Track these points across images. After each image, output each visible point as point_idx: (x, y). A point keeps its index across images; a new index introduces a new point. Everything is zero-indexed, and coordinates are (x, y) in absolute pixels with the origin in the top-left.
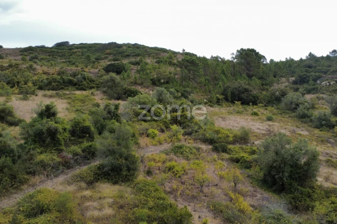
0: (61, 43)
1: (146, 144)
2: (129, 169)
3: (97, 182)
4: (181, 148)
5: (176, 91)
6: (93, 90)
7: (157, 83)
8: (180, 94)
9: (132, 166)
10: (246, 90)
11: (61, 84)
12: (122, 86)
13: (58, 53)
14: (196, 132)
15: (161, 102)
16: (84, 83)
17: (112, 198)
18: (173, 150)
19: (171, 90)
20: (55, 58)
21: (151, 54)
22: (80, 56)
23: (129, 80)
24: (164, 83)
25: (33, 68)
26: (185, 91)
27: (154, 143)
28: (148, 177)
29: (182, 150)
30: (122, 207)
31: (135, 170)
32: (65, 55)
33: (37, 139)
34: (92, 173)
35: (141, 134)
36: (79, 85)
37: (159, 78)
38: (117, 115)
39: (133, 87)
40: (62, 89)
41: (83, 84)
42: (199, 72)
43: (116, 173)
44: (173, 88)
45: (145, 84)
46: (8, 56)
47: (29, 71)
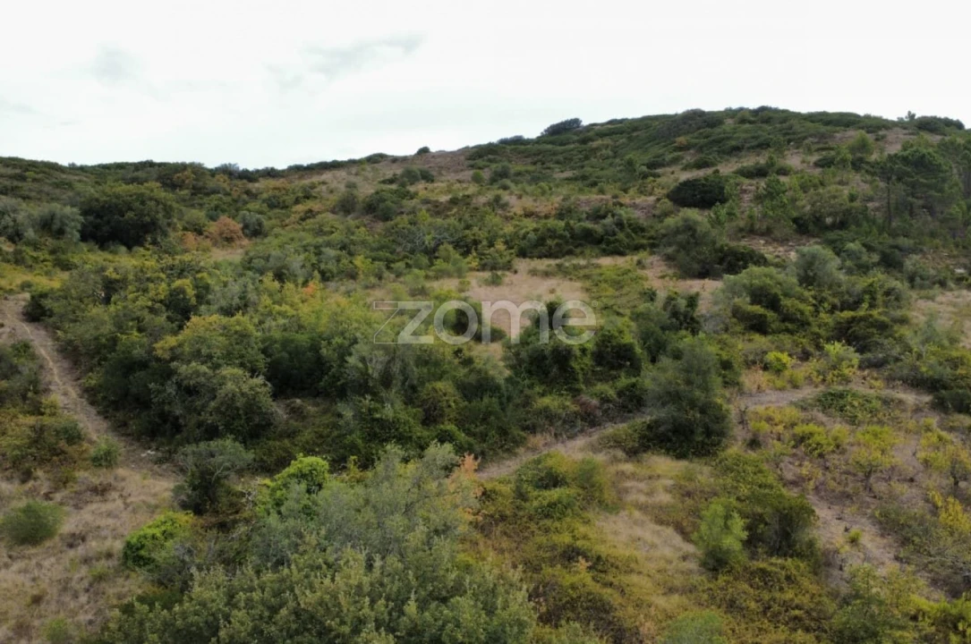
0: (562, 123)
1: (759, 387)
2: (708, 433)
3: (645, 451)
4: (841, 396)
5: (864, 250)
6: (642, 255)
7: (811, 227)
8: (876, 258)
9: (715, 427)
11: (567, 242)
12: (714, 243)
13: (555, 154)
14: (897, 360)
15: (812, 285)
16: (621, 236)
17: (672, 478)
18: (819, 401)
19: (851, 246)
20: (549, 168)
21: (805, 138)
22: (608, 158)
23: (734, 224)
24: (833, 227)
25: (502, 202)
26: (896, 247)
27: (779, 383)
28: (749, 452)
29: (842, 402)
30: (689, 494)
31: (722, 434)
32: (571, 160)
33: (534, 368)
34: (636, 435)
35: (749, 364)
36: (608, 243)
37: (818, 215)
38: (692, 319)
39: (743, 243)
40: (570, 253)
41: (617, 240)
42: (941, 191)
43: (682, 438)
44: (857, 242)
45: (777, 233)
46: (444, 172)
47: (493, 212)
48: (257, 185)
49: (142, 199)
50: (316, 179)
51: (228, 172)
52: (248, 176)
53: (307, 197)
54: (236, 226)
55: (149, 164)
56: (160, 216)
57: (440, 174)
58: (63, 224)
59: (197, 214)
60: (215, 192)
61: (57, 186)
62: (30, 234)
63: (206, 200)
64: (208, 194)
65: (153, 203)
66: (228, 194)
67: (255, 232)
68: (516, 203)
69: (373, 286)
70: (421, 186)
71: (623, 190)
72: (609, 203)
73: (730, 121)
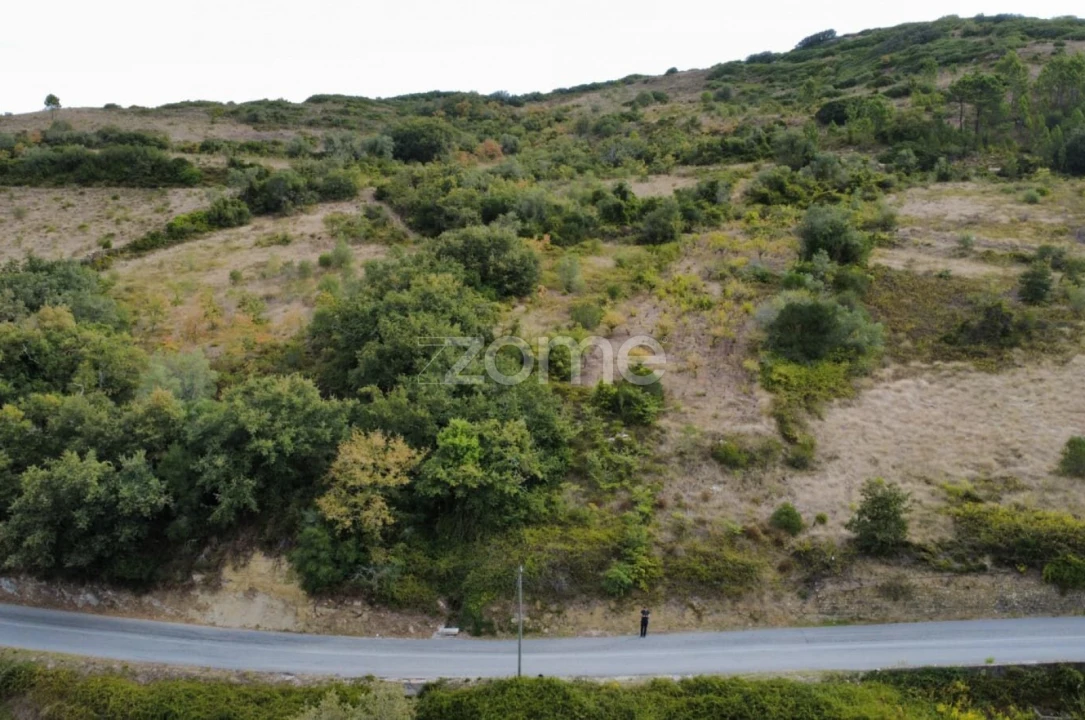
0: (817, 35)
1: (732, 228)
4: (758, 228)
5: (912, 155)
7: (890, 139)
11: (719, 154)
13: (785, 72)
15: (822, 177)
16: (757, 148)
19: (904, 152)
20: (772, 86)
23: (840, 137)
25: (697, 123)
32: (796, 77)
35: (738, 218)
36: (746, 153)
40: (718, 161)
41: (752, 151)
42: (992, 108)
44: (910, 149)
45: (862, 144)
46: (680, 94)
47: (688, 131)
48: (522, 110)
49: (430, 128)
50: (575, 101)
51: (500, 99)
52: (516, 102)
53: (558, 120)
54: (497, 146)
55: (437, 95)
56: (443, 140)
57: (677, 95)
58: (383, 148)
59: (470, 137)
60: (486, 117)
61: (370, 117)
62: (365, 155)
63: (479, 125)
64: (481, 120)
65: (438, 132)
66: (497, 119)
67: (511, 150)
68: (706, 122)
69: (566, 184)
70: (652, 107)
71: (794, 109)
72: (772, 122)
73: (957, 32)
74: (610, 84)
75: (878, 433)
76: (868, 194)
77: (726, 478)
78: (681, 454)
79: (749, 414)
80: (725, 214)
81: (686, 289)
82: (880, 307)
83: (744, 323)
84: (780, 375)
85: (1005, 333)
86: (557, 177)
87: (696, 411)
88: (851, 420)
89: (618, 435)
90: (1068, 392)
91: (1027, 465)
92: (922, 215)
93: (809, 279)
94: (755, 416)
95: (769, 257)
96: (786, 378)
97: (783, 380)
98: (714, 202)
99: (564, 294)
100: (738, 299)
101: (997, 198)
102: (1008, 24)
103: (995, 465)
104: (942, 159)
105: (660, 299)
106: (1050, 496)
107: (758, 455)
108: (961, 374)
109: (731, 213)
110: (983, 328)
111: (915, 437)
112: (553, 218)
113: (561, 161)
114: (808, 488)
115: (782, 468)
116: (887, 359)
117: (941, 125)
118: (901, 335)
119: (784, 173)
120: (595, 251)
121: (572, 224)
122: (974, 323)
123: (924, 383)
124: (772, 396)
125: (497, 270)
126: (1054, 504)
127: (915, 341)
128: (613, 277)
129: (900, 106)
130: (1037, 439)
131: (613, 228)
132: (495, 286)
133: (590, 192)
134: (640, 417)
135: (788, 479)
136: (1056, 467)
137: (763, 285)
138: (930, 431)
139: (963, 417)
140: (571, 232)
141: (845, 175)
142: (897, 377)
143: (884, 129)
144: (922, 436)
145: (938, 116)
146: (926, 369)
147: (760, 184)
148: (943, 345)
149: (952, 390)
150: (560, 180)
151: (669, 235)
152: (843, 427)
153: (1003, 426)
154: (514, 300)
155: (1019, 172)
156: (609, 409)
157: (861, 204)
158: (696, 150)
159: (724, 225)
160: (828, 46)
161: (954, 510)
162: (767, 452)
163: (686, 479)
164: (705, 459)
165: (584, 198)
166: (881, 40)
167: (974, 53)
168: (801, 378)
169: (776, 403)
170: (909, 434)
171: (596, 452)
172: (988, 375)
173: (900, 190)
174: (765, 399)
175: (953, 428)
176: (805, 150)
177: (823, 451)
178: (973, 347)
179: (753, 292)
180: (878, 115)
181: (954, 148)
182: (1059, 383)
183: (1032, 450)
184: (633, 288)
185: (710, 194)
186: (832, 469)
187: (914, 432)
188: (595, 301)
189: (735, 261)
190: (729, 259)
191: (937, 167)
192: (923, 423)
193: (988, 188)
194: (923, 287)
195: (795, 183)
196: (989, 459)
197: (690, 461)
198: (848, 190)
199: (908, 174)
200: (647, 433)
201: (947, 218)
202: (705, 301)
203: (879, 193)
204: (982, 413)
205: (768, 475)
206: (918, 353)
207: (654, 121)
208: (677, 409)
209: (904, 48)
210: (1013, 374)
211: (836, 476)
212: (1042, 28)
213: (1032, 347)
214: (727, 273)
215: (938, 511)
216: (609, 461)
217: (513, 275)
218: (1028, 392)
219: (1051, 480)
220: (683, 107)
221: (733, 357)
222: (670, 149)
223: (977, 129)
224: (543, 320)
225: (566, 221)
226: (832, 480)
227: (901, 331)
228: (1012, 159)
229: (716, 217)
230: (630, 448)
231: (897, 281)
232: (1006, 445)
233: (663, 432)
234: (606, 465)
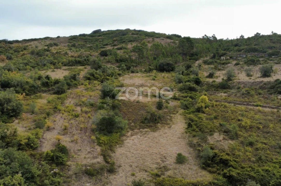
0: (97, 30)
1: (81, 88)
6: (86, 66)
7: (119, 61)
8: (126, 67)
10: (168, 64)
13: (89, 40)
16: (85, 62)
36: (82, 63)
39: (106, 64)
40: (74, 65)
44: (125, 64)
45: (112, 62)
46: (61, 44)
47: (65, 56)
48: (13, 45)
50: (30, 44)
51: (5, 41)
52: (11, 42)
53: (25, 49)
54: (5, 57)
57: (60, 44)
60: (1, 47)
66: (4, 48)
67: (10, 58)
68: (70, 53)
69: (29, 72)
70: (54, 47)
71: (94, 51)
72: (88, 54)
73: (130, 33)
74: (40, 39)
75: (130, 155)
76: (116, 77)
77: (91, 180)
78: (76, 174)
79: (95, 155)
80: (79, 83)
81: (70, 110)
82: (124, 113)
83: (89, 121)
84: (102, 140)
85: (156, 120)
86: (26, 70)
87: (79, 156)
88: (123, 152)
89: (54, 170)
90: (173, 136)
91: (168, 161)
92: (129, 83)
93: (105, 106)
94: (97, 156)
95: (92, 97)
96: (104, 141)
97: (103, 142)
98: (75, 80)
99: (32, 114)
100: (86, 113)
101: (146, 78)
102: (142, 33)
103: (161, 162)
104: (132, 67)
105: (63, 114)
106: (175, 171)
107: (99, 171)
108: (147, 133)
109: (80, 84)
110: (151, 119)
111: (140, 156)
112: (26, 86)
113: (26, 64)
114: (115, 180)
115: (106, 173)
116: (129, 130)
117: (130, 58)
118: (131, 121)
119: (94, 71)
120: (41, 97)
121: (32, 88)
122: (148, 117)
123: (139, 137)
124: (101, 148)
125: (7, 109)
126: (177, 173)
127: (135, 123)
128: (47, 107)
129: (120, 52)
130: (168, 152)
131: (46, 89)
132: (7, 114)
133: (37, 76)
134: (61, 162)
135: (109, 177)
136: (175, 161)
137: (92, 107)
138: (143, 153)
139: (150, 147)
140: (32, 91)
141: (109, 71)
142: (132, 135)
143: (117, 59)
144: (141, 155)
145: (129, 56)
146: (139, 132)
147: (88, 75)
148: (141, 124)
149: (146, 138)
150: (27, 71)
151: (63, 91)
152: (121, 155)
153: (160, 148)
154: (14, 119)
155: (149, 71)
156: (50, 160)
157: (115, 80)
158: (68, 62)
159: (79, 87)
160: (100, 33)
161: (154, 181)
162: (102, 169)
163: (78, 183)
164: (83, 174)
165: (35, 78)
166: (112, 33)
167: (135, 40)
168: (108, 140)
169: (102, 151)
170: (138, 154)
171: (48, 178)
172: (154, 133)
173: (123, 76)
174: (99, 149)
175: (148, 151)
176: (98, 64)
177: (117, 165)
178: (149, 124)
179: (90, 110)
180: (116, 55)
181: (134, 64)
182: (170, 134)
183: (168, 156)
184: (54, 111)
185: (74, 77)
186: (120, 170)
187: (139, 154)
188: (42, 118)
189: (84, 99)
190: (82, 99)
191: (131, 69)
192: (141, 150)
193: (143, 75)
194: (134, 106)
195: (96, 74)
196: (159, 161)
197: (78, 176)
198: (110, 76)
199: (124, 71)
200: (64, 168)
201: (136, 84)
202: (77, 115)
203: (118, 77)
204: (154, 145)
205: (103, 177)
206: (136, 127)
207: (55, 52)
208: (73, 157)
209: (118, 36)
210: (160, 132)
211: (122, 173)
212: (149, 34)
213: (162, 123)
214: (81, 103)
215: (150, 181)
216: (52, 181)
217: (14, 110)
218: (164, 137)
219: (175, 166)
220: (63, 48)
221: (87, 134)
222: (60, 61)
223: (139, 60)
224: (25, 126)
225: (30, 87)
226: (121, 175)
227: (131, 120)
228: (147, 68)
229: (76, 84)
230: (59, 175)
231: (127, 104)
232: (162, 155)
233: (69, 166)
234: (51, 182)
